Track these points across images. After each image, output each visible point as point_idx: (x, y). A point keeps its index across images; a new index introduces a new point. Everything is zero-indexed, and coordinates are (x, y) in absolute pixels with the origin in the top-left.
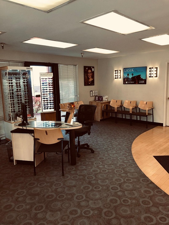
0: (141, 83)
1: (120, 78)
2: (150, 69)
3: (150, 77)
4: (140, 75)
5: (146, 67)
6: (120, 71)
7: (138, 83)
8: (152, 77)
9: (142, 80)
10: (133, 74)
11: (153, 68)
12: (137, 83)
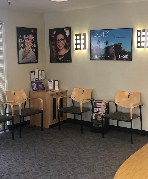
0: (122, 59)
1: (85, 48)
2: (139, 33)
3: (138, 47)
4: (121, 44)
5: (132, 29)
6: (85, 35)
7: (118, 59)
8: (143, 47)
9: (124, 52)
10: (107, 42)
11: (144, 31)
12: (115, 58)
